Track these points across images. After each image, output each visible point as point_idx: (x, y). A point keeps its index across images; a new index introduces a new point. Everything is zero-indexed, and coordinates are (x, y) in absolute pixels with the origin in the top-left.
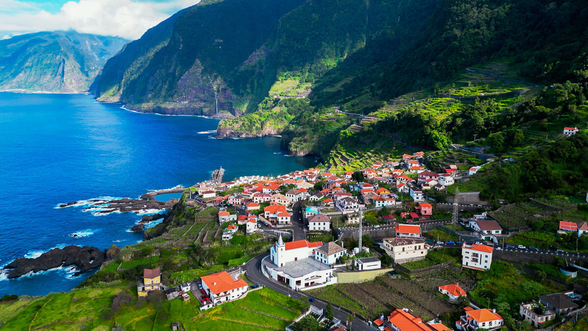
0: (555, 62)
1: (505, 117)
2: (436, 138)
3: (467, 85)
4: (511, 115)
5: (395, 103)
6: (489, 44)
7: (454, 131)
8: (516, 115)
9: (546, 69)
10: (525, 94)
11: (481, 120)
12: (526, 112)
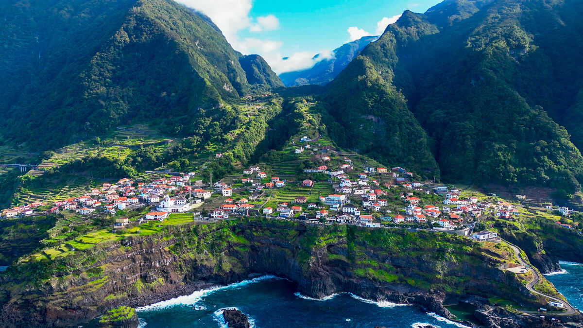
0: (181, 126)
1: (167, 155)
2: (127, 170)
3: (126, 138)
4: (171, 154)
5: (63, 152)
6: (128, 112)
7: (137, 165)
8: (173, 153)
9: (177, 129)
10: (171, 143)
11: (153, 158)
12: (178, 151)
